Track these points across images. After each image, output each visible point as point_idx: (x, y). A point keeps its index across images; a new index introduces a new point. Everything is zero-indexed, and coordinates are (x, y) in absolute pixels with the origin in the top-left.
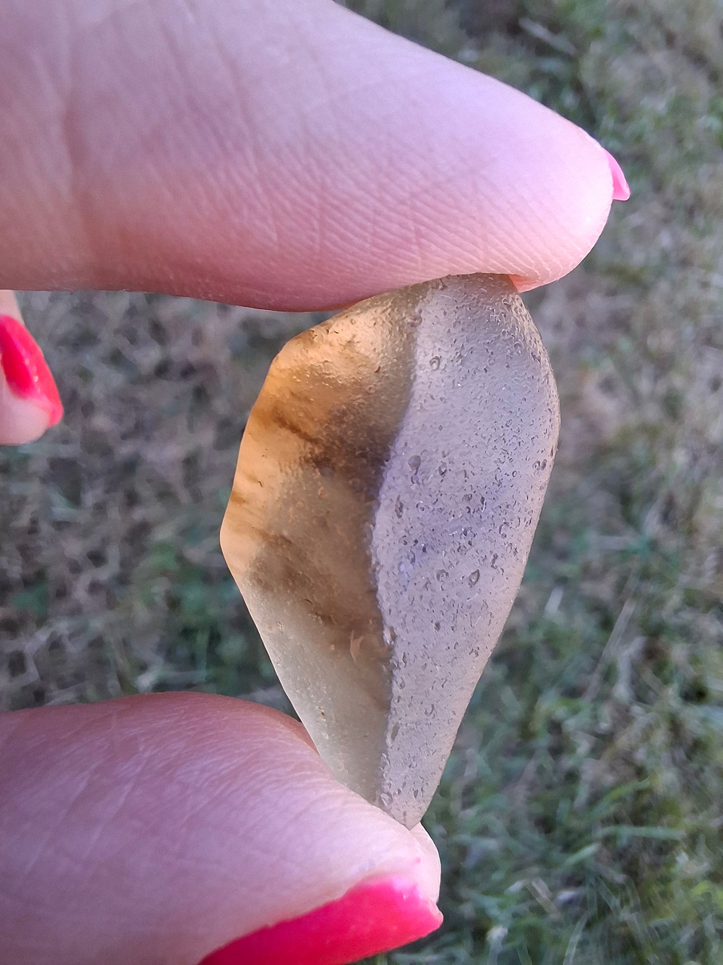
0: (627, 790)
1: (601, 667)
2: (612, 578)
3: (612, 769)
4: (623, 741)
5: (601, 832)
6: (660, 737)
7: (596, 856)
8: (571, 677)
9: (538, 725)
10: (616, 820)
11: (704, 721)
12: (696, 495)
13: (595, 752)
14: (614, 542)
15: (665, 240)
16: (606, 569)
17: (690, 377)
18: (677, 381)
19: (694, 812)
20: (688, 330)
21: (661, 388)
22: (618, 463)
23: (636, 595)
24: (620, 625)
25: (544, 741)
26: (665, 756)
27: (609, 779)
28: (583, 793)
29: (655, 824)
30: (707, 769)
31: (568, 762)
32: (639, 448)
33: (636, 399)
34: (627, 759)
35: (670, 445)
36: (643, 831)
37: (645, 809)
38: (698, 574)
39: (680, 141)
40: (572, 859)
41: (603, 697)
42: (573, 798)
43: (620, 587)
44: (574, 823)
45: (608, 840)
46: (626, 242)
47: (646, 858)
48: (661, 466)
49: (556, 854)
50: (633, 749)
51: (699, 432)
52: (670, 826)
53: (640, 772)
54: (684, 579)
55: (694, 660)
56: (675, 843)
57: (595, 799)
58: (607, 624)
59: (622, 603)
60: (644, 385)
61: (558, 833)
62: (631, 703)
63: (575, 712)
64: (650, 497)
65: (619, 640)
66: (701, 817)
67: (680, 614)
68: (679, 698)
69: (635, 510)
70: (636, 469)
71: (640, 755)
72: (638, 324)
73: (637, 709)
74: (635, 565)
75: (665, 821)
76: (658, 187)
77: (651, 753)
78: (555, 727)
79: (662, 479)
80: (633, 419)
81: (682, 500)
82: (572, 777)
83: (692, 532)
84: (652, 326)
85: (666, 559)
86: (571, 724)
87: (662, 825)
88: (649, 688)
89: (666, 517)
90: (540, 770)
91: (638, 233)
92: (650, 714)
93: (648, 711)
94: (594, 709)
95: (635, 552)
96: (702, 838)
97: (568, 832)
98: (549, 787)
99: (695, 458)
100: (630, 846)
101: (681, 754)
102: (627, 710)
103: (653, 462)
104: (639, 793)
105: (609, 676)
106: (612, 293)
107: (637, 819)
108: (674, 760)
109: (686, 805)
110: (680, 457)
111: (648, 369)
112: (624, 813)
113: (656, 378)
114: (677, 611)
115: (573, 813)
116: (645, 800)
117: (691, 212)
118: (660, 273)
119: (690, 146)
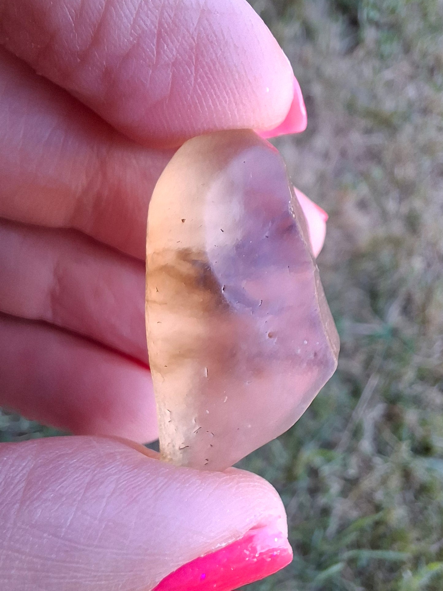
0: (368, 521)
1: (350, 426)
2: (361, 357)
3: (356, 505)
4: (367, 484)
5: (347, 554)
6: (395, 482)
7: (342, 574)
8: (327, 434)
9: (300, 471)
10: (358, 545)
11: (429, 470)
12: (429, 293)
13: (344, 493)
14: (364, 329)
15: (411, 92)
16: (356, 349)
17: (427, 201)
18: (417, 203)
19: (418, 539)
20: (427, 163)
21: (404, 209)
22: (368, 266)
23: (380, 371)
24: (367, 393)
25: (304, 482)
26: (398, 497)
27: (354, 514)
28: (333, 524)
29: (387, 549)
30: (430, 507)
31: (322, 500)
32: (385, 256)
33: (384, 216)
34: (369, 498)
35: (410, 254)
36: (378, 554)
37: (382, 537)
38: (429, 356)
39: (425, 15)
40: (323, 575)
41: (351, 450)
42: (325, 528)
43: (368, 364)
44: (326, 548)
45: (352, 561)
46: (381, 91)
47: (380, 575)
48: (403, 269)
49: (310, 572)
50: (373, 491)
51: (433, 245)
52: (400, 550)
53: (378, 508)
54: (417, 359)
55: (423, 422)
56: (403, 563)
57: (342, 529)
58: (356, 393)
59: (368, 376)
60: (391, 205)
61: (313, 555)
62: (373, 455)
63: (329, 460)
64: (392, 294)
65: (365, 405)
66: (423, 544)
67: (413, 386)
68: (411, 452)
69: (381, 303)
70: (382, 271)
71: (379, 496)
72: (388, 157)
73: (378, 460)
74: (380, 347)
75: (395, 546)
76: (407, 49)
77: (387, 494)
78: (314, 472)
79: (402, 281)
80: (381, 232)
81: (418, 297)
82: (326, 512)
83: (425, 322)
84: (398, 159)
85: (405, 343)
86: (326, 470)
87: (394, 550)
88: (387, 444)
89: (406, 310)
90: (301, 506)
91: (390, 85)
92: (388, 464)
93: (386, 461)
94: (344, 459)
95: (380, 337)
96: (423, 559)
97: (321, 555)
98: (307, 519)
99: (429, 265)
100: (368, 565)
101: (410, 495)
102: (370, 460)
103: (395, 266)
104: (377, 524)
105: (357, 433)
106: (368, 132)
107: (375, 545)
108: (404, 499)
109: (413, 534)
110: (418, 264)
111: (395, 193)
112: (365, 540)
113: (401, 200)
114: (411, 384)
115: (325, 539)
116: (382, 530)
117: (432, 71)
118: (406, 117)
119: (432, 19)
